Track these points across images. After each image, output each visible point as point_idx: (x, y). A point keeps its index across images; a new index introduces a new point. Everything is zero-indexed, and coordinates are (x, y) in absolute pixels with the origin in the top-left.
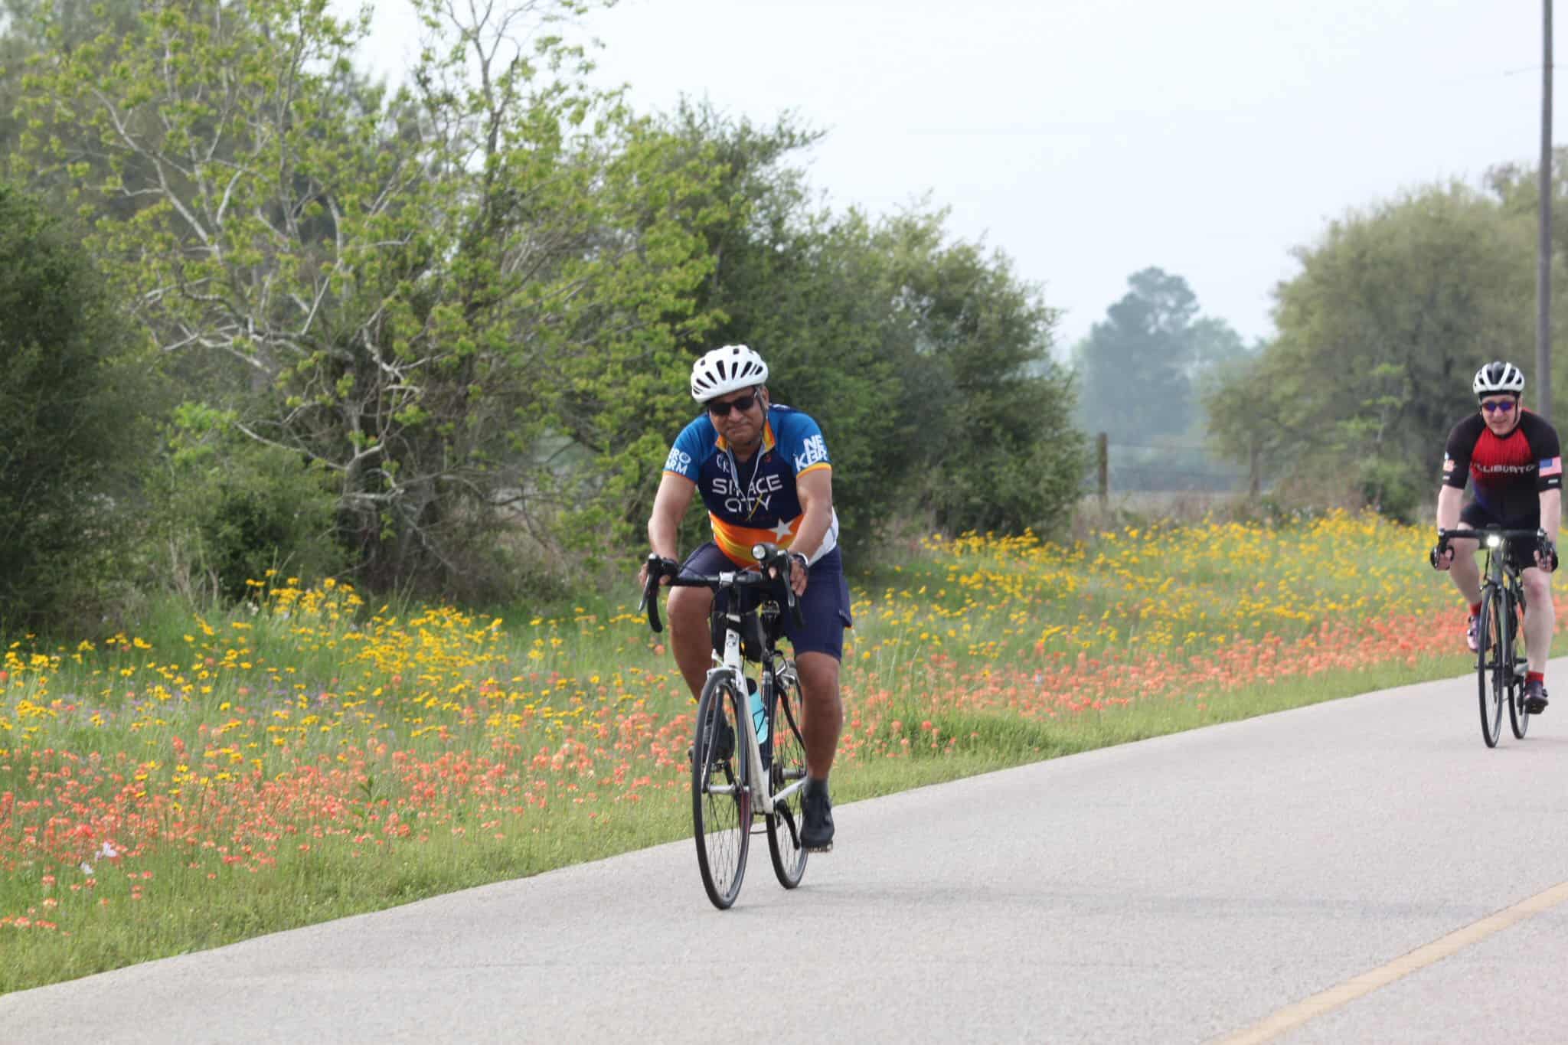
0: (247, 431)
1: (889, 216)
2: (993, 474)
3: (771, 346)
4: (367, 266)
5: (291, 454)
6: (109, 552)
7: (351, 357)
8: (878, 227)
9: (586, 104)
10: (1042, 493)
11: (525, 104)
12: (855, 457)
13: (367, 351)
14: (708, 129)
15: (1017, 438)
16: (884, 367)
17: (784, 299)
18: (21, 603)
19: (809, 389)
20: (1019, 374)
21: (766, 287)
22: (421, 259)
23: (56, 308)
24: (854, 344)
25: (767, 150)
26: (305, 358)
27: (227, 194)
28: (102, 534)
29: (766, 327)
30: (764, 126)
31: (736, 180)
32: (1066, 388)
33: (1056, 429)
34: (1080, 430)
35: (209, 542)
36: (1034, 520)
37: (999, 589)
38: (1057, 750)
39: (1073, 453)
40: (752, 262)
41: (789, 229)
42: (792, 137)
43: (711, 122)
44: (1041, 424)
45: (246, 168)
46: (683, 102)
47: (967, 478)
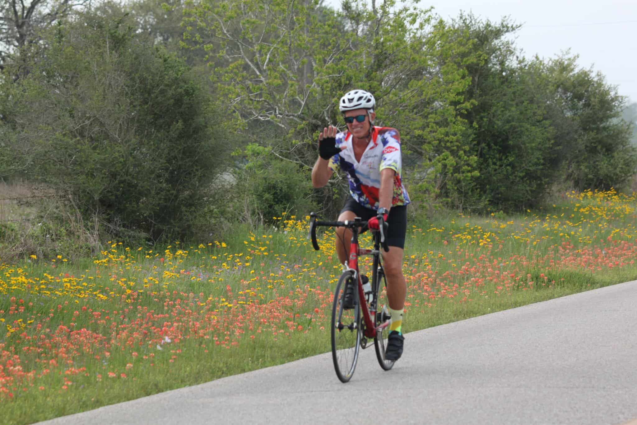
0: (277, 155)
1: (553, 59)
2: (597, 165)
3: (500, 115)
4: (325, 85)
5: (293, 164)
6: (214, 207)
7: (320, 123)
8: (548, 64)
9: (417, 15)
10: (618, 172)
11: (391, 16)
12: (536, 160)
13: (326, 121)
14: (472, 25)
15: (607, 150)
16: (547, 122)
17: (505, 95)
18: (177, 229)
19: (516, 132)
20: (608, 123)
21: (497, 90)
22: (348, 82)
23: (189, 106)
24: (534, 113)
25: (498, 33)
26: (300, 124)
27: (268, 56)
28: (211, 199)
29: (497, 107)
30: (496, 23)
31: (484, 46)
32: (628, 129)
33: (624, 146)
34: (634, 147)
35: (259, 201)
36: (616, 184)
37: (596, 214)
38: (598, 285)
39: (631, 156)
40: (491, 80)
41: (508, 66)
42: (508, 27)
43: (473, 22)
44: (617, 144)
45: (275, 46)
46: (461, 14)
47: (586, 167)
